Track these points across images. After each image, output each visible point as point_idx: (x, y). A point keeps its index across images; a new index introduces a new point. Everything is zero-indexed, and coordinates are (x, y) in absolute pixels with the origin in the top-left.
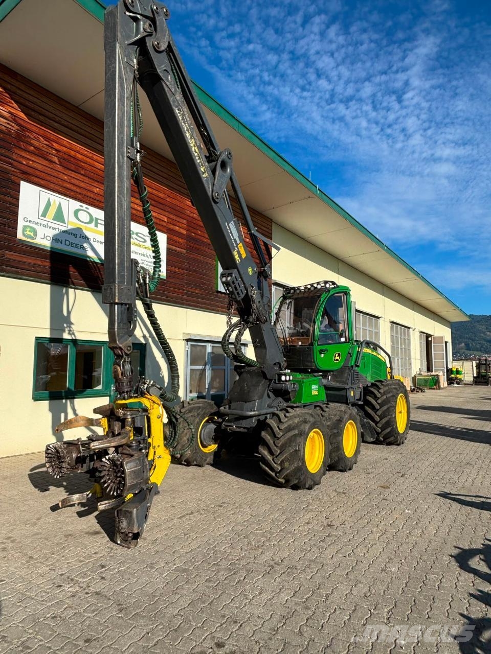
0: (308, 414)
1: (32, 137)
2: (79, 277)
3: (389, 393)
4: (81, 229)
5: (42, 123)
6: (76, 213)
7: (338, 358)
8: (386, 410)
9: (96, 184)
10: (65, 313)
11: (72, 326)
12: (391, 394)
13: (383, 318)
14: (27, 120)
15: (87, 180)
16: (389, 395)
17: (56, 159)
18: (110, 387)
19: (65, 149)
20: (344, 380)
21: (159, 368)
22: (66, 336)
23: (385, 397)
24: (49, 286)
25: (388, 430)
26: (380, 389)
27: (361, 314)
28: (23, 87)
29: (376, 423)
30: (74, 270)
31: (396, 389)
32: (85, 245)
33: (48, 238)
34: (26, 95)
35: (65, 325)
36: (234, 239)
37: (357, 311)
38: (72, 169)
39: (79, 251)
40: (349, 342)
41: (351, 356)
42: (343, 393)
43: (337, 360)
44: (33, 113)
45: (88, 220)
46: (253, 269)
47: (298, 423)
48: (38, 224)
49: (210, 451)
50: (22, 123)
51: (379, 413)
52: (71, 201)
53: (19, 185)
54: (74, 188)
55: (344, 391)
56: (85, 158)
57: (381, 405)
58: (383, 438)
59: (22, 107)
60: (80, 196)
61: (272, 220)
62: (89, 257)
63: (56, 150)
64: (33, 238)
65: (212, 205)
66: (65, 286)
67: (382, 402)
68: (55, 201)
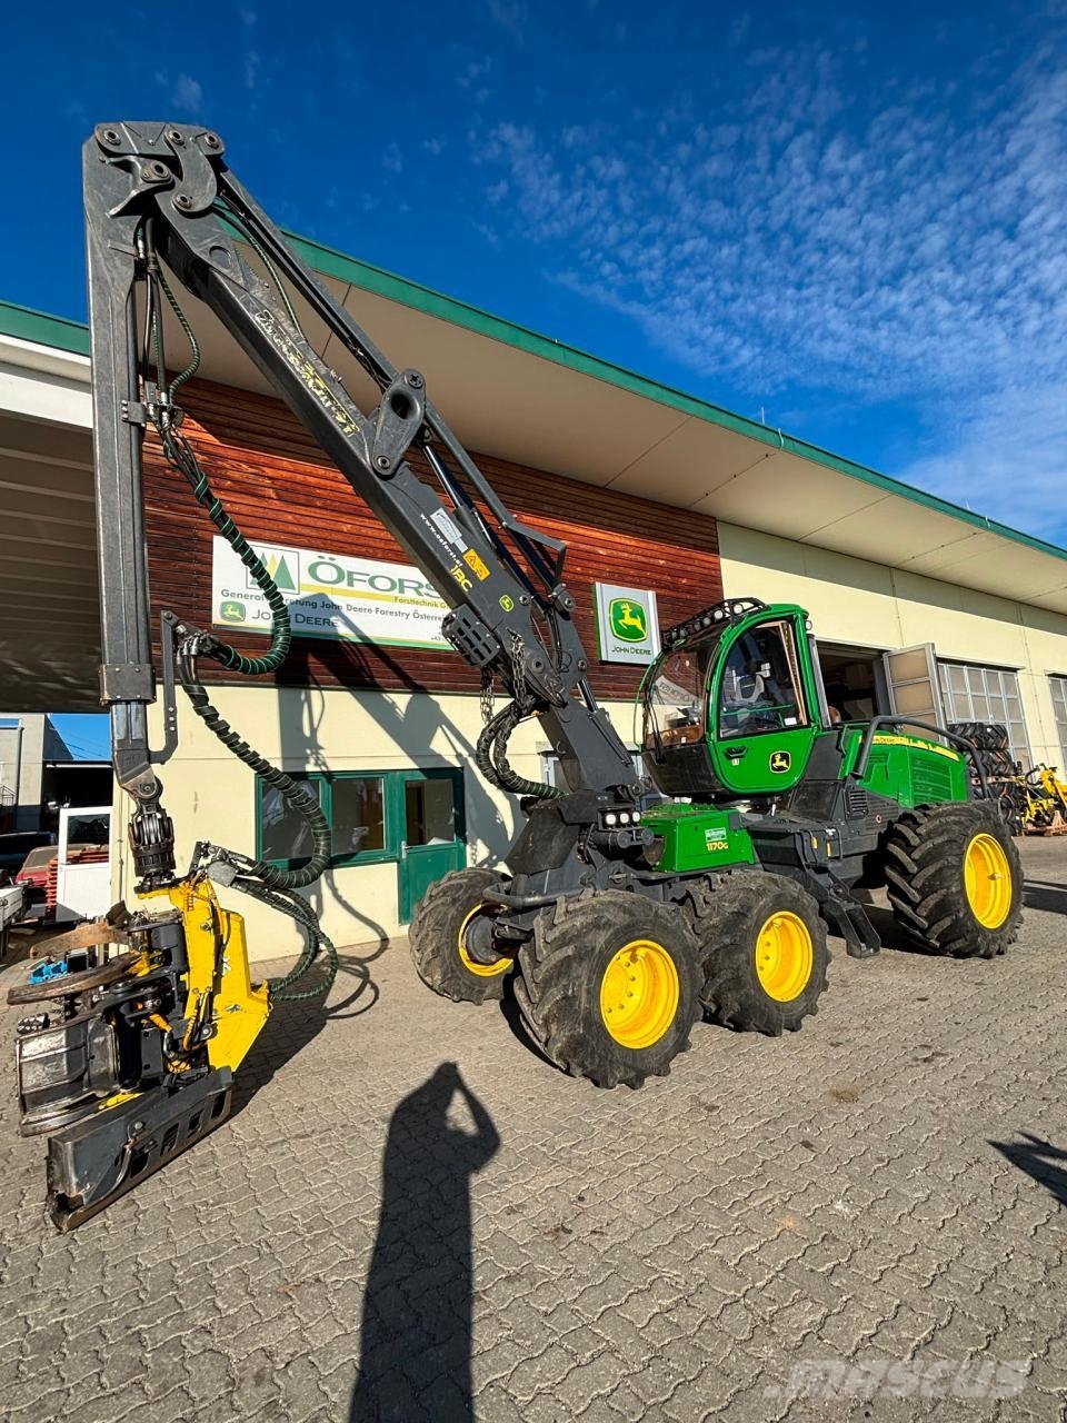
0: (614, 904)
1: (228, 466)
2: (326, 671)
3: (941, 834)
4: (323, 594)
5: (242, 443)
6: (312, 570)
7: (784, 764)
8: (933, 876)
9: (344, 518)
10: (307, 732)
11: (321, 752)
12: (946, 837)
13: (1024, 668)
14: (219, 443)
15: (327, 514)
16: (939, 840)
17: (271, 493)
18: (400, 848)
19: (284, 474)
20: (824, 810)
21: (494, 809)
22: (310, 767)
23: (929, 845)
24: (274, 692)
25: (946, 922)
26: (919, 825)
27: (965, 667)
28: (208, 396)
29: (915, 906)
30: (315, 660)
31: (959, 823)
32: (333, 619)
33: (266, 616)
34: (214, 407)
35: (308, 752)
36: (448, 544)
37: (939, 660)
38: (301, 502)
39: (324, 629)
40: (808, 726)
41: (843, 756)
42: (787, 843)
43: (781, 768)
44: (228, 431)
45: (335, 577)
46: (514, 598)
47: (583, 927)
48: (246, 596)
49: (495, 973)
50: (210, 449)
51: (918, 883)
52: (303, 552)
53: (212, 542)
54: (306, 531)
55: (787, 839)
56: (323, 482)
57: (921, 864)
58: (937, 939)
59: (208, 426)
60: (319, 542)
61: (714, 518)
62: (342, 637)
63: (270, 478)
64: (238, 619)
65: (377, 485)
66: (302, 688)
67: (923, 857)
68: (273, 556)
